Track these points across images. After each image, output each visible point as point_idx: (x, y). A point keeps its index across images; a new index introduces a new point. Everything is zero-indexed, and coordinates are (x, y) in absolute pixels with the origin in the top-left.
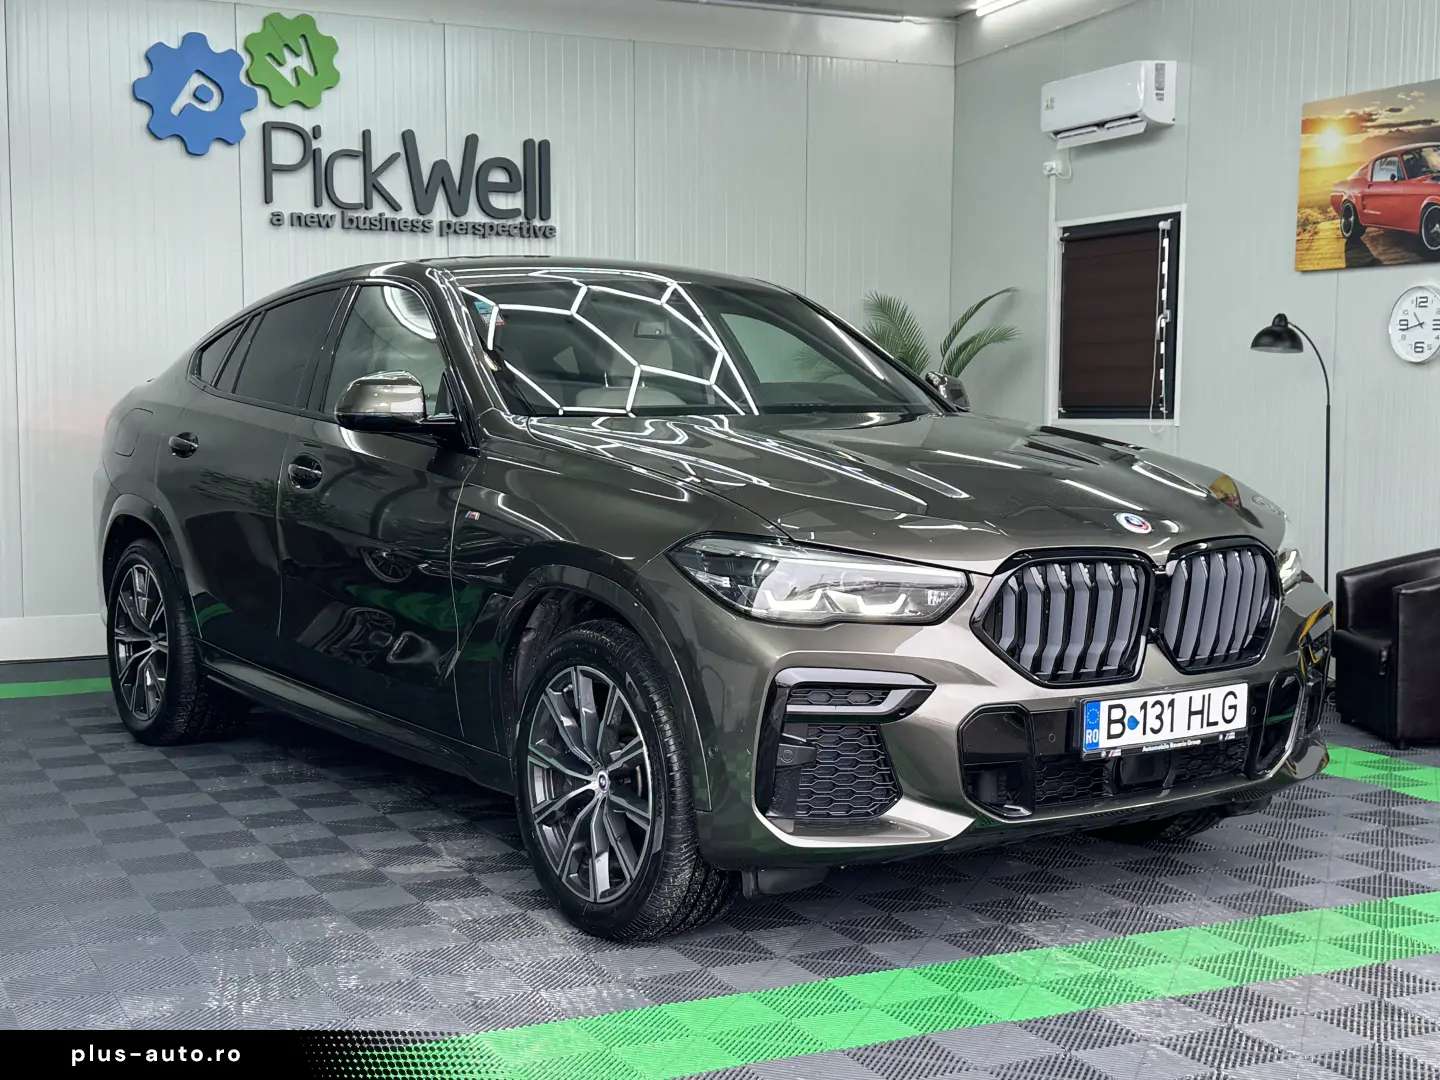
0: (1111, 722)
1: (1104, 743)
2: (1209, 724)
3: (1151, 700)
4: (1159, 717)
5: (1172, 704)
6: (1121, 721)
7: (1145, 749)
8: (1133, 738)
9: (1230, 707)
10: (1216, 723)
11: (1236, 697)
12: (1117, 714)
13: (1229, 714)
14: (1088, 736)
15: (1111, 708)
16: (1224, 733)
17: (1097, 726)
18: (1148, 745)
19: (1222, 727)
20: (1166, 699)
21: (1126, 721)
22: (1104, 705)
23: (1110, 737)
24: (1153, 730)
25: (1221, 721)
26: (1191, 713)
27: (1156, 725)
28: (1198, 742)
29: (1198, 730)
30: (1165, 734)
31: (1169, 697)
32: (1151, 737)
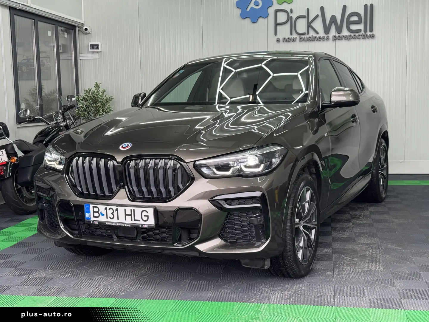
0: (94, 212)
1: (93, 219)
2: (135, 220)
3: (108, 207)
4: (112, 214)
5: (117, 210)
6: (98, 212)
7: (107, 223)
8: (102, 219)
9: (145, 216)
10: (139, 221)
11: (147, 213)
12: (96, 210)
13: (145, 218)
14: (87, 215)
15: (93, 207)
16: (142, 225)
17: (89, 212)
18: (108, 222)
19: (141, 222)
20: (114, 208)
21: (100, 212)
22: (91, 206)
23: (94, 217)
24: (110, 217)
25: (141, 220)
26: (126, 215)
27: (112, 216)
28: (130, 226)
29: (129, 221)
30: (115, 220)
31: (116, 207)
32: (109, 220)
